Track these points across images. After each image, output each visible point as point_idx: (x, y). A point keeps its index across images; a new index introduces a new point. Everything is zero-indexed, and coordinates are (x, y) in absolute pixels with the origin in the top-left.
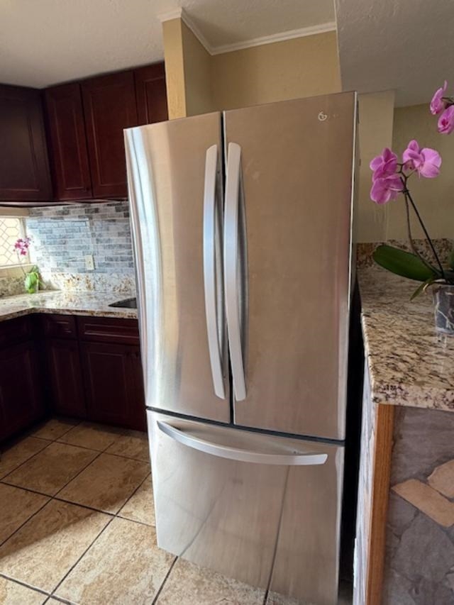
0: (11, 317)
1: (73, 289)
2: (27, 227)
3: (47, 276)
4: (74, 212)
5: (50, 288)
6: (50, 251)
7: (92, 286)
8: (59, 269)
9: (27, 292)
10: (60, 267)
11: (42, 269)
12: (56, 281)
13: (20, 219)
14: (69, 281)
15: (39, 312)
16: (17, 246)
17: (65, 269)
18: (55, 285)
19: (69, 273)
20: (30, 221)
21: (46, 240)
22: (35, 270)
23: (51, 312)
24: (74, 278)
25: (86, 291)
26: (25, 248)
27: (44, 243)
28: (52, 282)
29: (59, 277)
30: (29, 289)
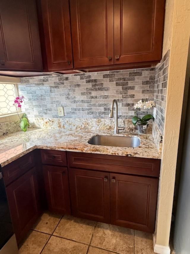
0: (23, 155)
1: (49, 128)
2: (19, 90)
3: (32, 119)
4: (51, 80)
5: (37, 128)
6: (34, 104)
7: (62, 126)
8: (40, 115)
10: (40, 114)
11: (28, 116)
12: (38, 123)
13: (14, 85)
14: (46, 123)
15: (39, 148)
16: (16, 101)
17: (44, 115)
18: (37, 125)
19: (47, 118)
20: (20, 86)
21: (31, 98)
22: (24, 116)
23: (49, 149)
24: (50, 121)
25: (58, 129)
26: (20, 103)
27: (30, 99)
28: (35, 123)
29: (40, 120)
30: (24, 128)
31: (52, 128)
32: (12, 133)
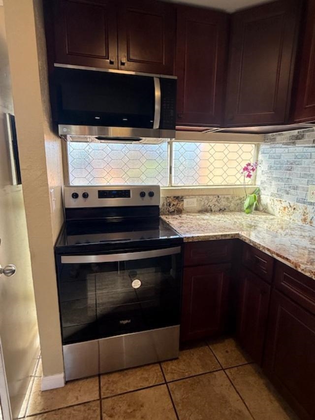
0: (215, 239)
1: (286, 218)
2: (260, 153)
3: (266, 199)
4: (309, 136)
5: (266, 211)
6: (274, 176)
7: (308, 220)
8: (278, 195)
9: (244, 211)
10: (279, 193)
11: (262, 192)
12: (272, 206)
13: (255, 145)
14: (285, 208)
15: (241, 239)
16: (246, 169)
17: (285, 195)
18: (270, 210)
19: (287, 200)
20: (264, 147)
21: (273, 165)
22: (257, 193)
24: (291, 206)
25: (300, 223)
26: (251, 171)
27: (270, 168)
28: (269, 205)
29: (276, 202)
30: (247, 209)
31: (290, 219)
32: (231, 211)
